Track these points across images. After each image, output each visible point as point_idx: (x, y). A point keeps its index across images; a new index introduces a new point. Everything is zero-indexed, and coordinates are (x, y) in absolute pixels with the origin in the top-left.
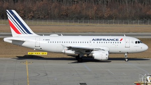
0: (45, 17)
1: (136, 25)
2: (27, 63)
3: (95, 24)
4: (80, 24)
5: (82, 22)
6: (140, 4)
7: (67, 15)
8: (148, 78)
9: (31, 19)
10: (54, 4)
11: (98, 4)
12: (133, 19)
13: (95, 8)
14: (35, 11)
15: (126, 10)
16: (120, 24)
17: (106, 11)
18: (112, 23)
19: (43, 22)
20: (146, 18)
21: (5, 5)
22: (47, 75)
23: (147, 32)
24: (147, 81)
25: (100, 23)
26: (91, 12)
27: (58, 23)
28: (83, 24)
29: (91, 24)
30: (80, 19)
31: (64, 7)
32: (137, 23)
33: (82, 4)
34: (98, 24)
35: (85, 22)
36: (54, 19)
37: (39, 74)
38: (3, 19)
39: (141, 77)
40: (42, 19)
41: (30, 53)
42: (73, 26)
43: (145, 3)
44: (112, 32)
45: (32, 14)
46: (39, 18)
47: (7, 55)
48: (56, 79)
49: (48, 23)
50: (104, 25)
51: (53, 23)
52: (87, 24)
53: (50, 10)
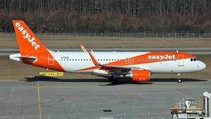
0: (60, 29)
1: (172, 38)
2: (38, 86)
3: (122, 38)
4: (104, 38)
5: (106, 35)
6: (177, 13)
7: (87, 27)
9: (44, 32)
10: (71, 14)
11: (125, 13)
12: (169, 31)
13: (122, 18)
14: (49, 22)
15: (160, 20)
16: (152, 37)
17: (134, 21)
18: (143, 36)
19: (58, 36)
20: (184, 30)
21: (12, 15)
22: (63, 100)
23: (186, 47)
24: (186, 106)
25: (128, 36)
26: (117, 24)
27: (77, 37)
28: (107, 38)
29: (117, 38)
30: (103, 32)
31: (84, 17)
32: (173, 36)
33: (106, 14)
34: (126, 38)
35: (109, 36)
36: (71, 32)
37: (54, 100)
38: (9, 32)
39: (178, 101)
40: (57, 31)
41: (43, 73)
42: (95, 40)
43: (183, 12)
45: (44, 26)
46: (53, 31)
47: (13, 77)
48: (74, 105)
49: (64, 36)
50: (132, 38)
51: (70, 36)
52: (112, 38)
53: (67, 20)
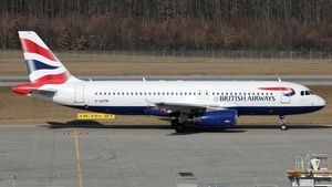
0: (108, 45)
2: (76, 134)
3: (206, 59)
5: (181, 54)
6: (294, 21)
7: (152, 42)
8: (314, 161)
9: (83, 49)
10: (125, 21)
11: (211, 19)
12: (280, 48)
13: (206, 27)
14: (90, 33)
15: (267, 30)
16: (254, 58)
17: (227, 34)
18: (239, 56)
19: (105, 56)
20: (305, 46)
21: (32, 22)
22: (115, 157)
23: (308, 73)
24: (312, 168)
25: (216, 56)
26: (199, 36)
27: (134, 57)
28: (183, 59)
29: (199, 59)
30: (177, 50)
31: (146, 26)
32: (288, 56)
33: (180, 20)
34: (213, 59)
35: (186, 55)
36: (126, 50)
37: (101, 157)
39: (299, 160)
40: (103, 49)
41: (83, 115)
42: (164, 62)
44: (239, 74)
45: (83, 39)
47: (37, 120)
48: (133, 166)
49: (114, 56)
50: (223, 60)
51: (124, 56)
52: (190, 59)
